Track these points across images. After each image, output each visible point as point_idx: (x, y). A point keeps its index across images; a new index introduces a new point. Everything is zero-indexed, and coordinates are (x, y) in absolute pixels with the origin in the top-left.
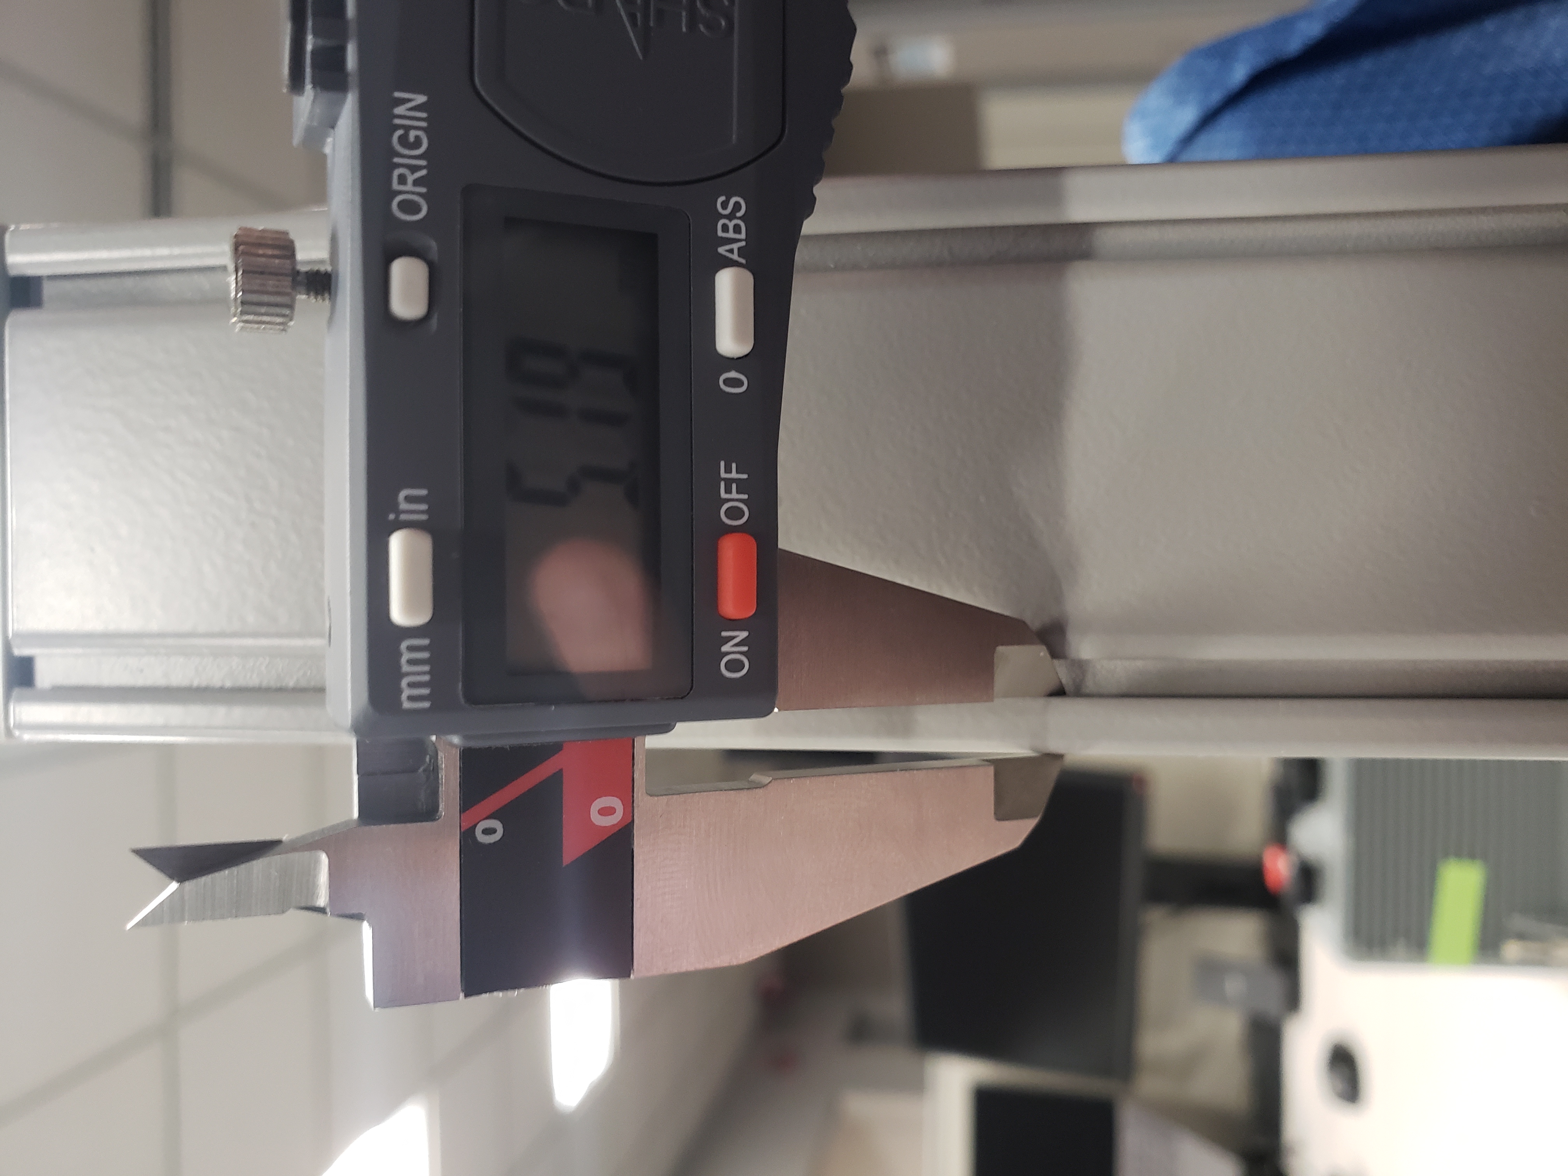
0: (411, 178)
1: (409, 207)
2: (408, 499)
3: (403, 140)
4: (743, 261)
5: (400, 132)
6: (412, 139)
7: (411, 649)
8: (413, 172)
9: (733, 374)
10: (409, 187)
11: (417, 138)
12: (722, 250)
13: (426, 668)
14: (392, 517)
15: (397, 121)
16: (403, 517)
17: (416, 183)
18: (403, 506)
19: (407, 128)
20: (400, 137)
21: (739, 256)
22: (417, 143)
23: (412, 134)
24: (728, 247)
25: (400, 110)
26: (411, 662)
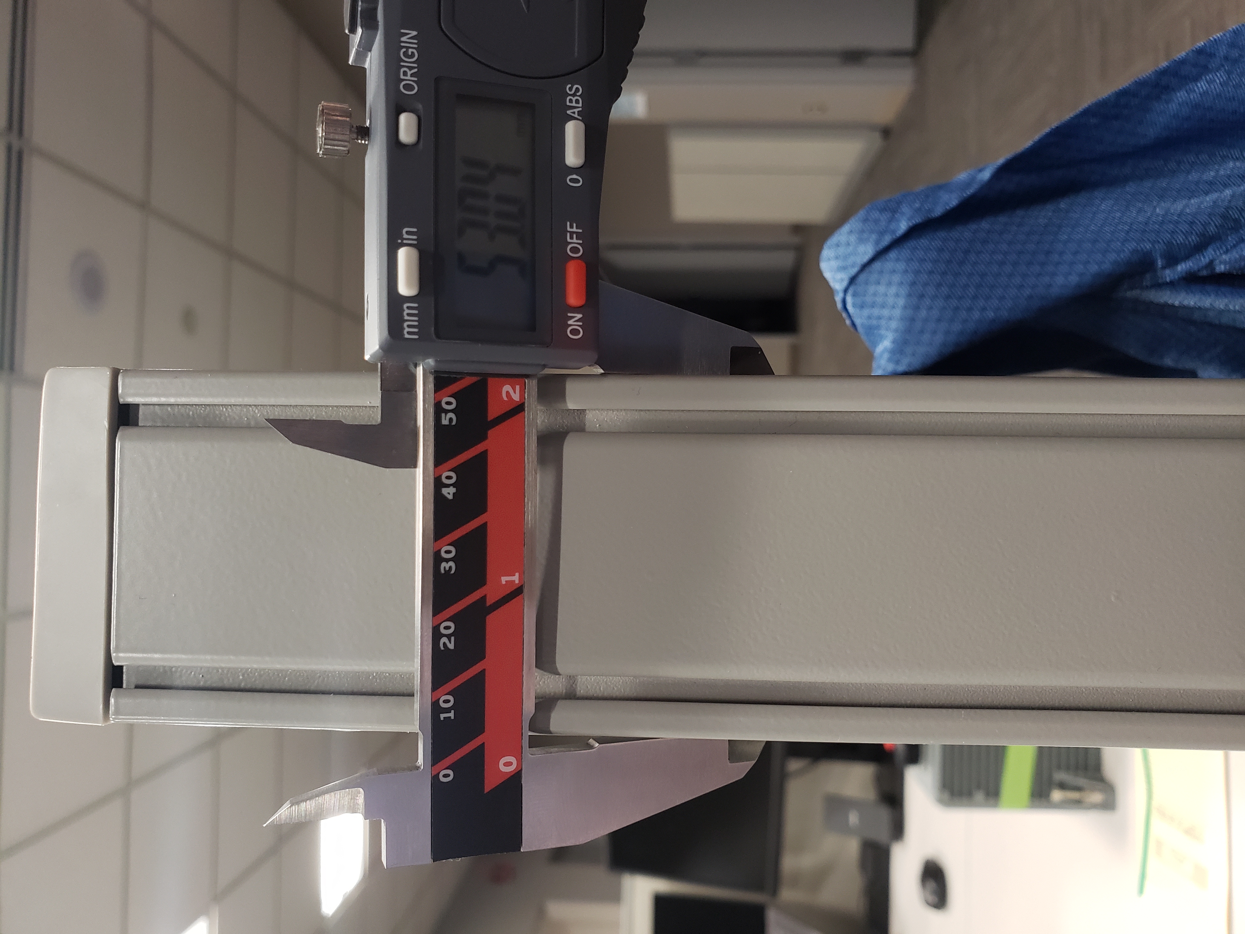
0: (409, 73)
1: (408, 87)
2: (407, 233)
3: (405, 54)
4: (580, 118)
5: (404, 50)
6: (410, 53)
7: (408, 308)
8: (410, 70)
9: (574, 176)
10: (409, 77)
11: (412, 52)
12: (569, 112)
13: (416, 318)
14: (399, 241)
15: (402, 44)
16: (405, 242)
17: (412, 75)
18: (405, 236)
19: (408, 48)
20: (404, 52)
21: (578, 115)
22: (413, 55)
23: (410, 50)
24: (572, 111)
25: (404, 39)
26: (408, 315)
